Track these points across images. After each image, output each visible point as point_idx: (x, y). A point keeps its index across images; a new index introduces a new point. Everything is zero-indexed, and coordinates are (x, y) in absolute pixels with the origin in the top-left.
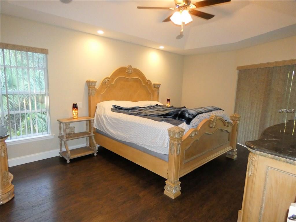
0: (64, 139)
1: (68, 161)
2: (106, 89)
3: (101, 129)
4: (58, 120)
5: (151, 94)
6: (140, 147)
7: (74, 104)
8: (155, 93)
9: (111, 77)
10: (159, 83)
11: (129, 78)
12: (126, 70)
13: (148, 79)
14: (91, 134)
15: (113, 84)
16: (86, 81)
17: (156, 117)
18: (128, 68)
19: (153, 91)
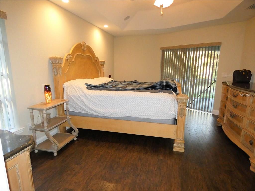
0: (45, 129)
1: (55, 154)
2: (69, 67)
3: (78, 110)
4: (28, 109)
5: (99, 71)
6: (139, 118)
7: (46, 86)
8: (102, 70)
9: (72, 54)
10: (104, 61)
11: (85, 55)
12: (82, 47)
13: (97, 57)
14: (67, 118)
15: (73, 62)
16: (50, 58)
17: (144, 89)
18: (83, 45)
19: (100, 68)
